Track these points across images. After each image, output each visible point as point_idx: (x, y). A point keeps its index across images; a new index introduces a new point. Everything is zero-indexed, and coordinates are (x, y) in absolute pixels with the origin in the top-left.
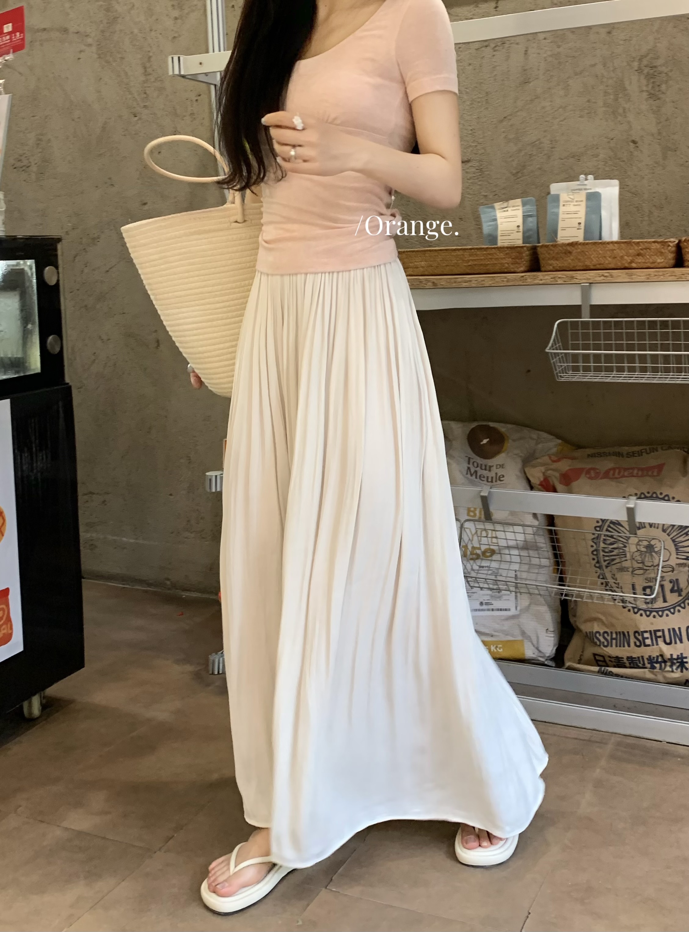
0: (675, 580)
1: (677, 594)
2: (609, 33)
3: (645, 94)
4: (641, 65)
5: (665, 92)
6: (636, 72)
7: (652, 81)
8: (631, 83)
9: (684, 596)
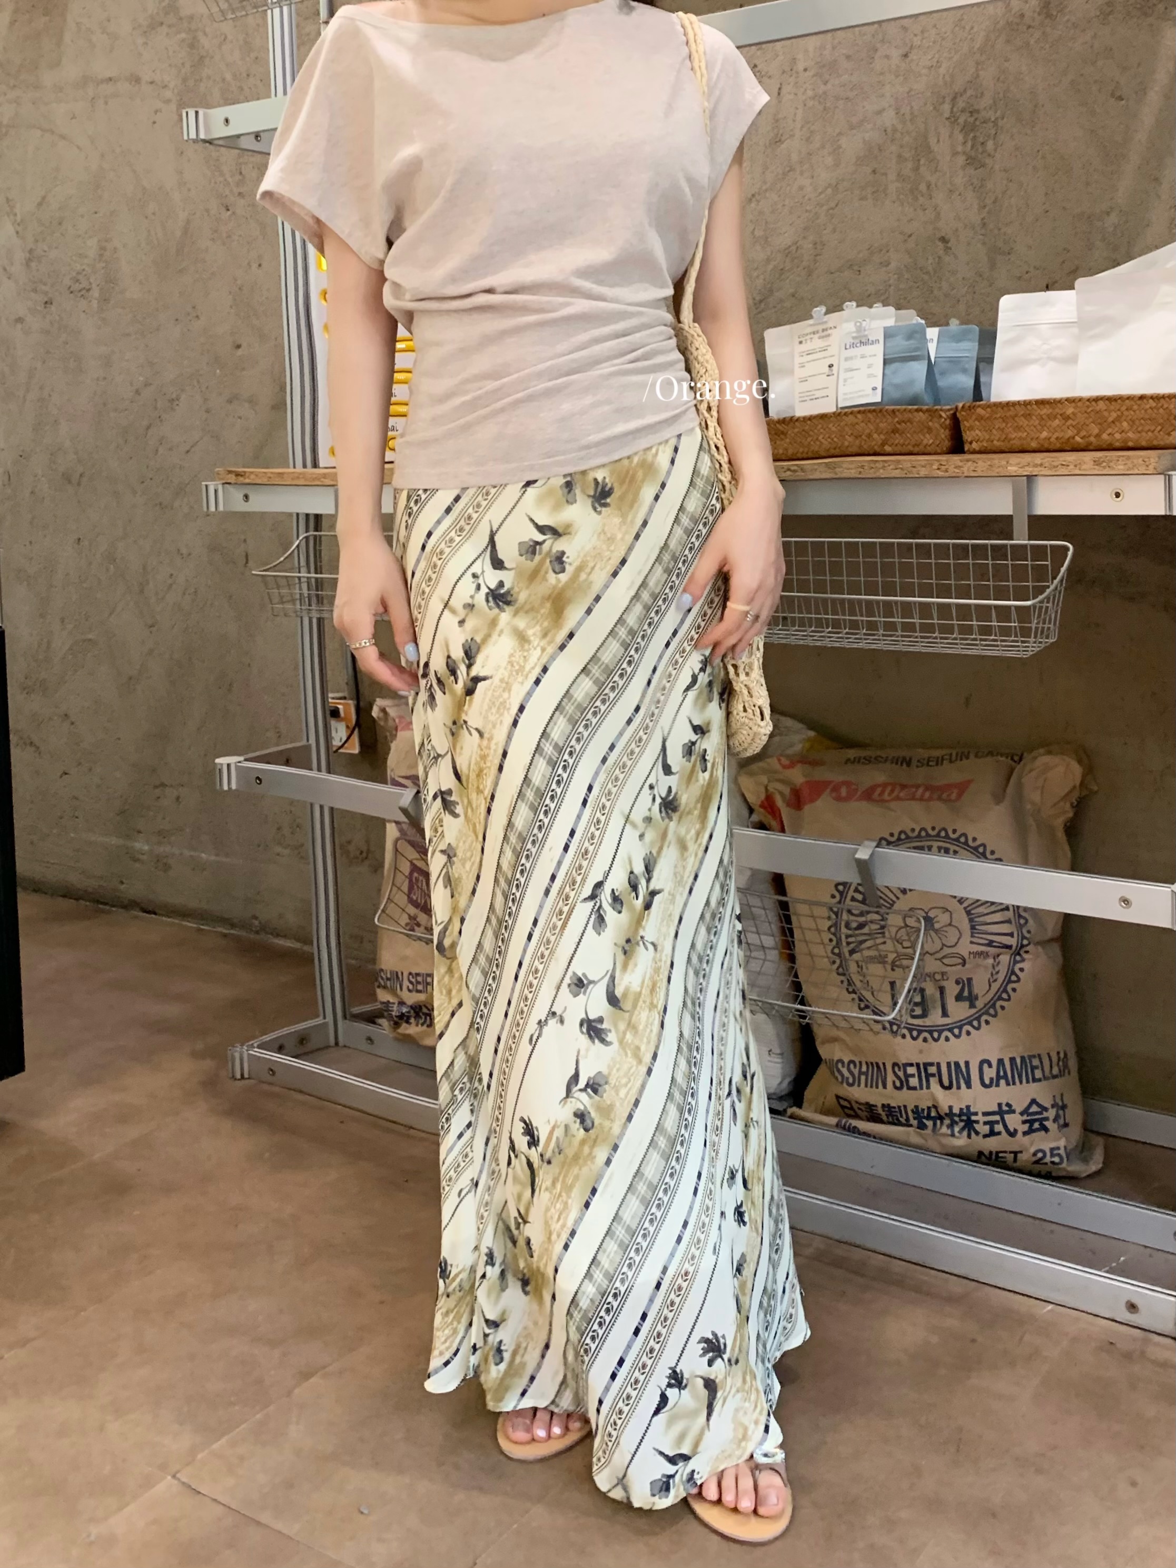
0: (966, 980)
3: (961, 160)
4: (955, 109)
5: (992, 153)
6: (947, 123)
7: (972, 135)
8: (938, 141)
9: (979, 1008)
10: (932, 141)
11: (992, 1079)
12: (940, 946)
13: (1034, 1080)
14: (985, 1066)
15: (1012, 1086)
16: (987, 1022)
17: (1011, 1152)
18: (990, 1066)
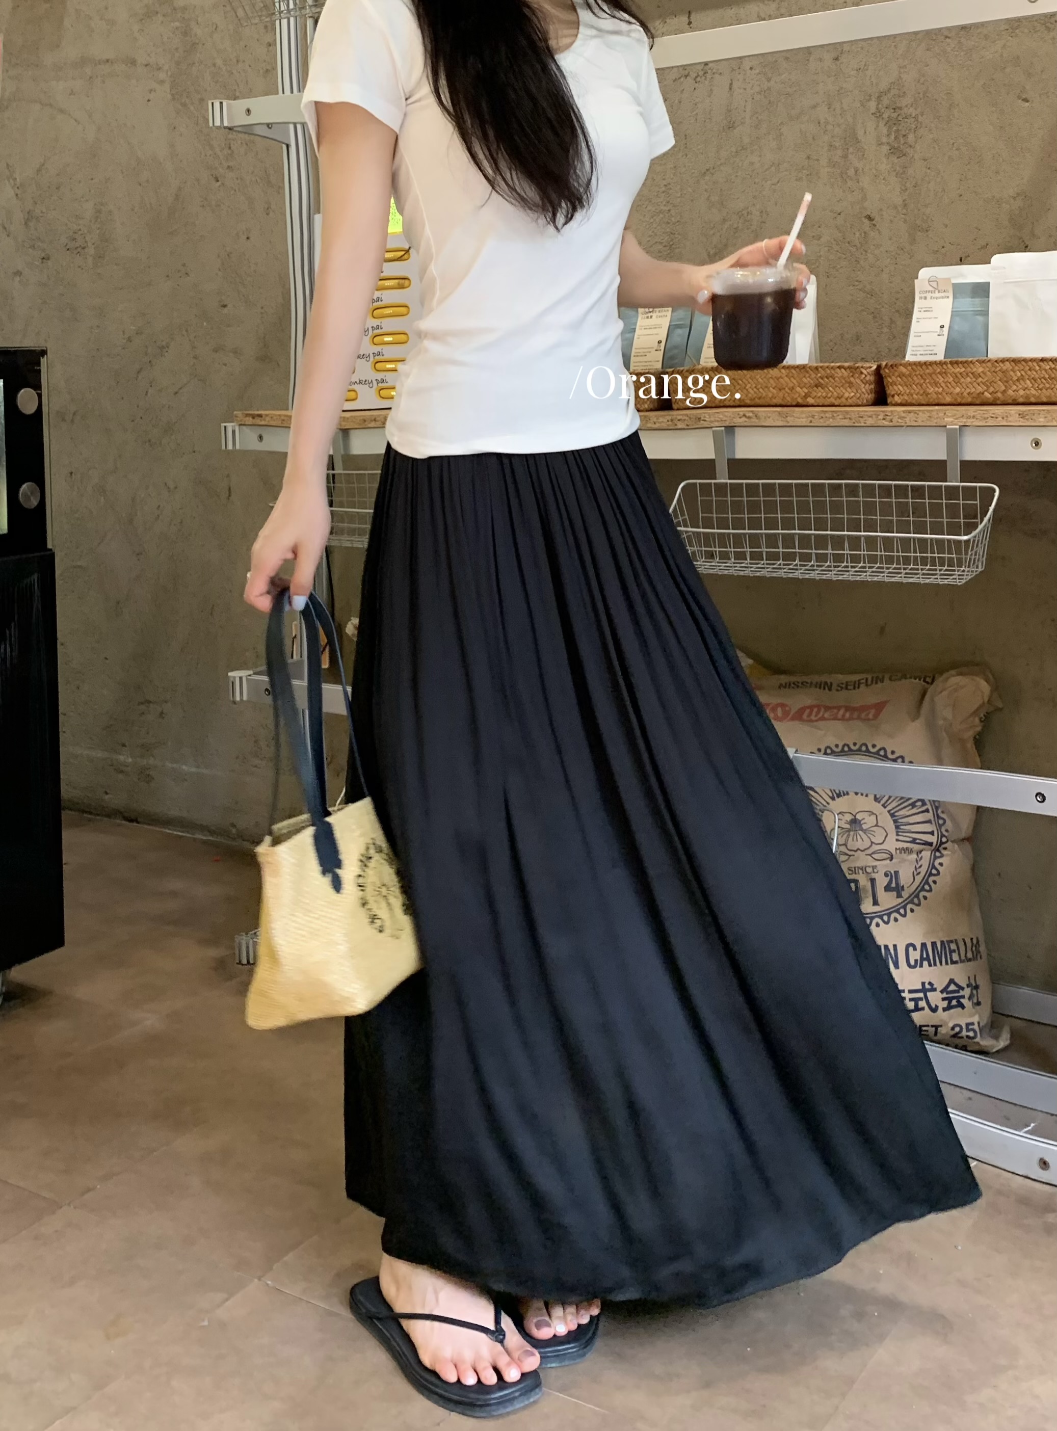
0: (893, 872)
1: (895, 893)
2: (837, 59)
3: (885, 149)
4: (880, 106)
5: (913, 144)
6: (873, 117)
7: (895, 128)
8: (865, 132)
9: (905, 898)
10: (860, 133)
11: (916, 961)
12: (870, 844)
13: (953, 962)
14: (911, 949)
15: (933, 968)
16: (912, 911)
17: (932, 1026)
18: (915, 949)
